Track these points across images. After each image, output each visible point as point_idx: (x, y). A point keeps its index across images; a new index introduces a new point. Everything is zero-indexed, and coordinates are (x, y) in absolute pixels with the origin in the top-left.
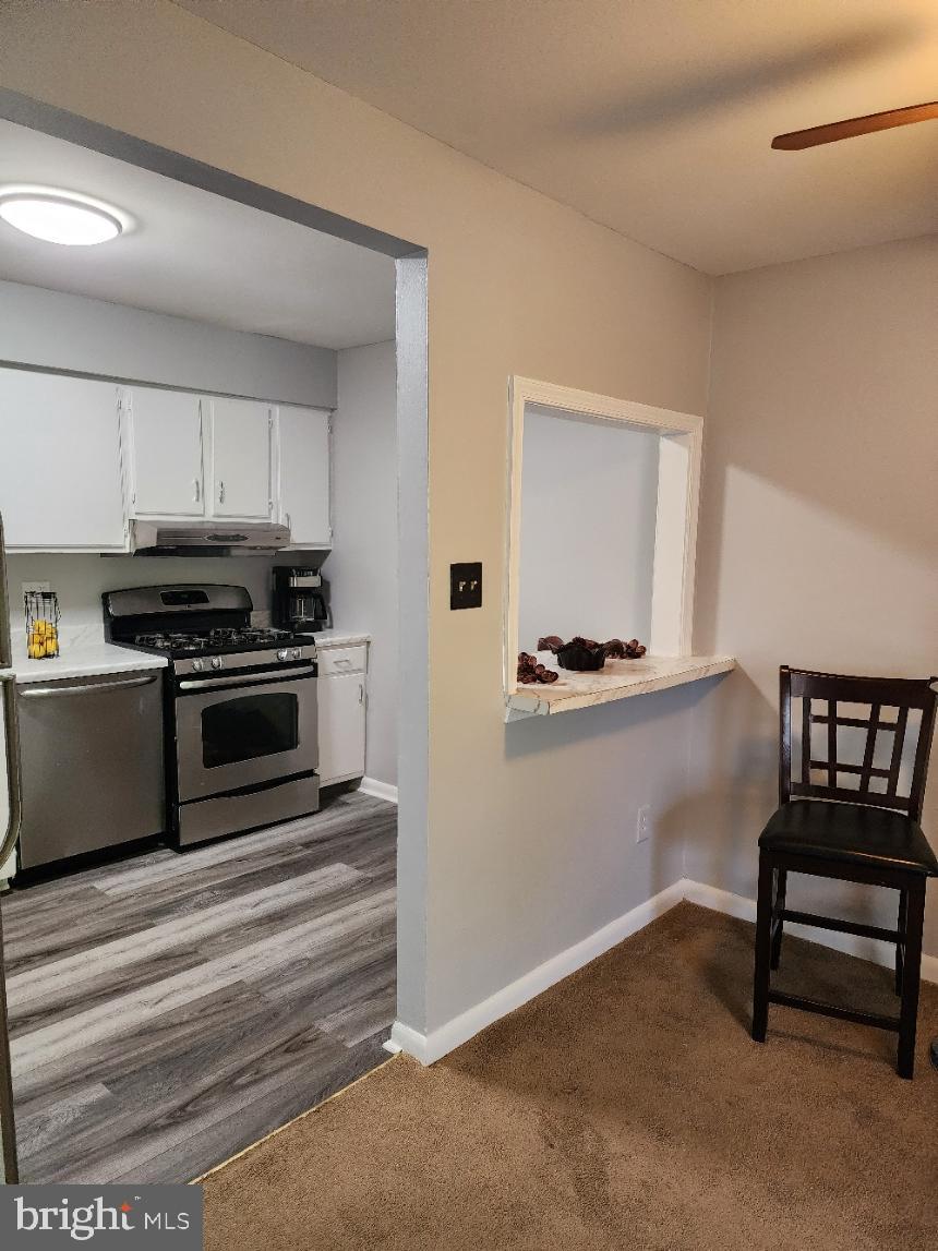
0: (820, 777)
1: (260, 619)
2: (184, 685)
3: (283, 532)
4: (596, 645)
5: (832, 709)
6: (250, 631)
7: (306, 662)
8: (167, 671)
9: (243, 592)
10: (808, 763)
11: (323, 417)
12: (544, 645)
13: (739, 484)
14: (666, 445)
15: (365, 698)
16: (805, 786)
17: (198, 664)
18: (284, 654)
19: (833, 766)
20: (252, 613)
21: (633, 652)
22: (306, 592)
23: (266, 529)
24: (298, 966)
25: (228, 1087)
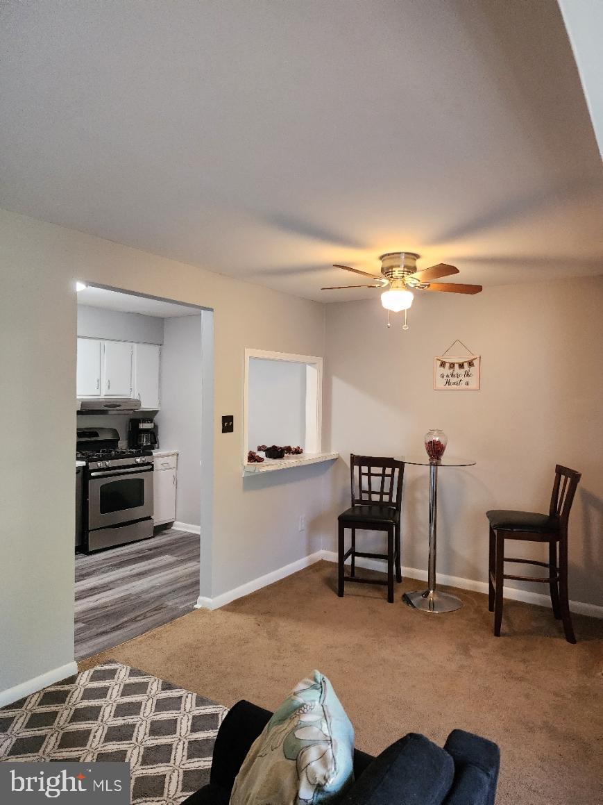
0: (365, 497)
1: (122, 445)
2: (93, 474)
3: (138, 403)
4: (281, 448)
5: (369, 470)
6: (119, 450)
7: (149, 464)
8: (85, 468)
9: (115, 432)
10: (361, 492)
11: (157, 348)
12: (260, 449)
13: (338, 384)
14: (309, 368)
15: (176, 483)
16: (360, 501)
17: (100, 464)
18: (138, 460)
19: (370, 492)
20: (119, 442)
21: (298, 452)
22: (146, 431)
23: (128, 401)
24: (154, 588)
25: (134, 620)
